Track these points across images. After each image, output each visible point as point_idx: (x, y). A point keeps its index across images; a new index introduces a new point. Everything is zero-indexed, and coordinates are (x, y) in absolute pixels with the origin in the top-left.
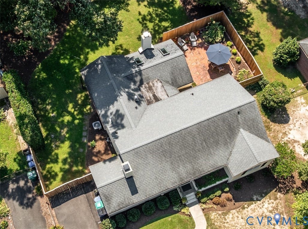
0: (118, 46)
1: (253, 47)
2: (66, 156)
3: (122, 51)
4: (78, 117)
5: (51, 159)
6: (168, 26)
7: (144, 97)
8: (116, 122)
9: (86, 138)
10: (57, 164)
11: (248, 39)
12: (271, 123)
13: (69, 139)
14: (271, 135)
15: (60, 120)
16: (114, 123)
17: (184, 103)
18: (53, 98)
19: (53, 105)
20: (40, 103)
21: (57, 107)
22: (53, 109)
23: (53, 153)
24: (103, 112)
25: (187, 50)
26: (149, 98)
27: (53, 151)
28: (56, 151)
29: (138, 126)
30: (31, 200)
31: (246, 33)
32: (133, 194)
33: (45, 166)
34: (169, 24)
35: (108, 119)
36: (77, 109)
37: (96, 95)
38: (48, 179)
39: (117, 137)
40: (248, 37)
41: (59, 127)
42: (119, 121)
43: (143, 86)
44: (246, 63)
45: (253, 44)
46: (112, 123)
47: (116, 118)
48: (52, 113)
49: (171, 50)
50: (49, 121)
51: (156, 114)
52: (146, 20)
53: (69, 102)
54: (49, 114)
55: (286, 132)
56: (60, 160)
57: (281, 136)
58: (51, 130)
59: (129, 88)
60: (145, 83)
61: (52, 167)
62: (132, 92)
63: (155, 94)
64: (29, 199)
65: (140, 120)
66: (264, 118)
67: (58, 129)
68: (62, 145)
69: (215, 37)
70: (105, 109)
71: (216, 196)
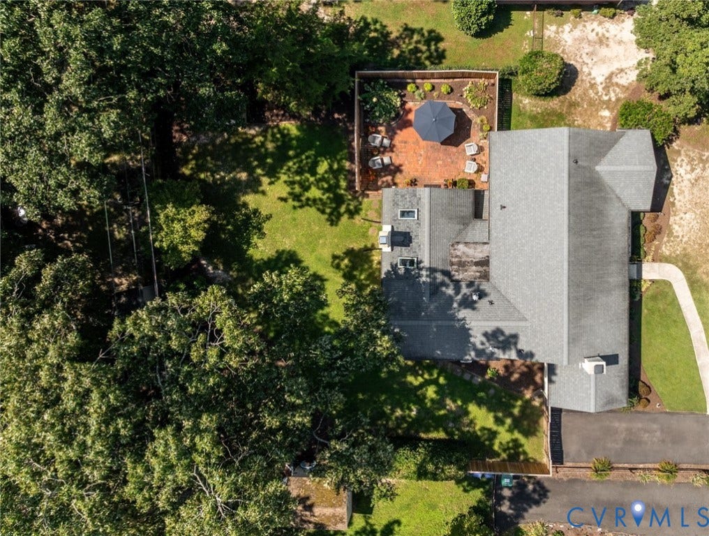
0: (332, 262)
1: (429, 50)
2: (491, 416)
3: (346, 261)
4: (435, 376)
5: (486, 440)
6: (329, 164)
7: (473, 280)
8: (502, 342)
9: (476, 378)
10: (499, 433)
11: (411, 50)
12: (567, 96)
13: (466, 402)
14: (585, 106)
15: (429, 404)
16: (501, 345)
17: (514, 229)
18: (385, 400)
19: (397, 404)
20: (384, 422)
21: (405, 401)
22: (405, 407)
23: (479, 433)
24: (473, 354)
25: (391, 157)
26: (478, 274)
27: (475, 432)
28: (477, 428)
29: (525, 316)
30: (538, 488)
31: (399, 47)
32: (617, 363)
33: (494, 451)
34: (326, 163)
35: (488, 351)
36: (420, 372)
37: (439, 352)
38: (518, 454)
39: (531, 355)
40: (407, 47)
41: (440, 410)
42: (501, 338)
43: (453, 273)
44: (456, 80)
45: (424, 48)
46: (498, 348)
47: (495, 339)
48: (411, 410)
49: (410, 201)
50: (423, 420)
51: (515, 279)
52: (301, 195)
53: (403, 380)
54: (410, 416)
55: (590, 82)
56: (495, 428)
57: (593, 94)
58: (439, 423)
59: (451, 299)
60: (449, 268)
61: (501, 443)
62: (459, 297)
63: (474, 260)
64: (534, 490)
65: (515, 308)
66: (555, 102)
67: (442, 412)
68: (471, 416)
69: (390, 104)
70: (471, 349)
71: (644, 235)
